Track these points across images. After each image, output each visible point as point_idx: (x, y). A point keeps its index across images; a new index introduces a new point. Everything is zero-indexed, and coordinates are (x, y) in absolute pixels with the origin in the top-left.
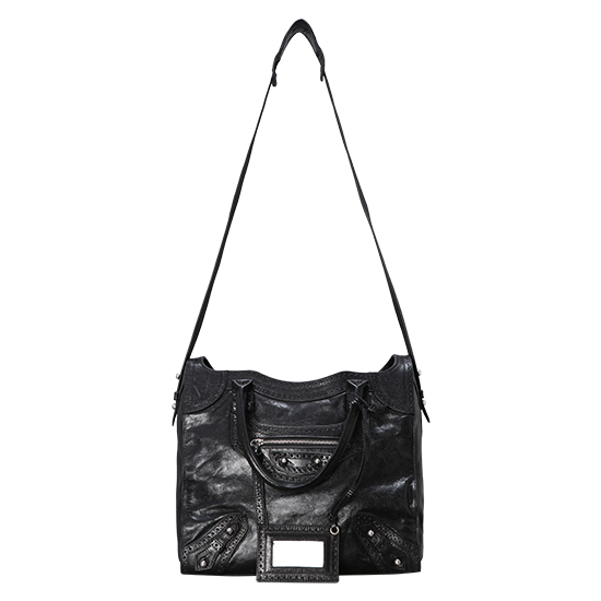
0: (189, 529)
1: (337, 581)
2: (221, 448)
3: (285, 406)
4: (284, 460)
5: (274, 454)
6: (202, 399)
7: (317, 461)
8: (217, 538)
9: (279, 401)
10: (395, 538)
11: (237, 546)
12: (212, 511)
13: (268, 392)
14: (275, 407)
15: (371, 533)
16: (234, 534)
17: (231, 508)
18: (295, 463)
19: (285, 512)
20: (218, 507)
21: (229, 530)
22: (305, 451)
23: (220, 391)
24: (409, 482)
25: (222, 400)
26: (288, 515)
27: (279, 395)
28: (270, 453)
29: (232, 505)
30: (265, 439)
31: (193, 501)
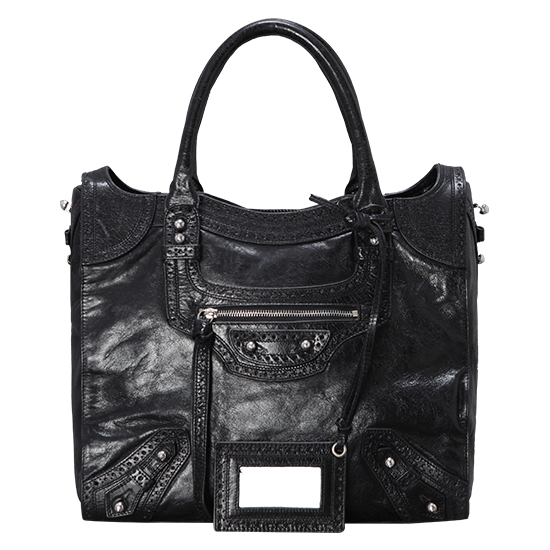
0: (97, 451)
1: (342, 529)
2: (147, 323)
3: (251, 251)
4: (251, 345)
5: (236, 334)
6: (114, 242)
7: (305, 344)
8: (141, 465)
9: (242, 243)
10: (431, 470)
11: (174, 480)
12: (134, 424)
13: (224, 229)
14: (236, 253)
15: (390, 462)
16: (169, 459)
17: (164, 418)
18: (269, 347)
19: (251, 426)
20: (143, 418)
21: (161, 454)
22: (286, 329)
23: (144, 228)
24: (460, 377)
25: (147, 244)
26: (256, 432)
27: (243, 235)
28: (228, 332)
29: (166, 413)
30: (220, 308)
31: (102, 404)
